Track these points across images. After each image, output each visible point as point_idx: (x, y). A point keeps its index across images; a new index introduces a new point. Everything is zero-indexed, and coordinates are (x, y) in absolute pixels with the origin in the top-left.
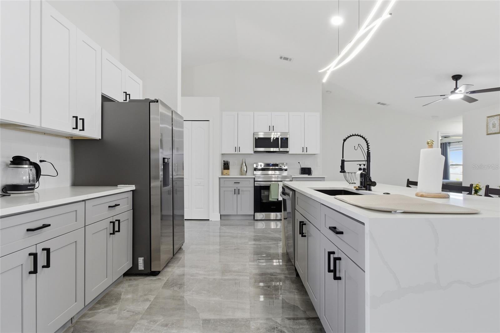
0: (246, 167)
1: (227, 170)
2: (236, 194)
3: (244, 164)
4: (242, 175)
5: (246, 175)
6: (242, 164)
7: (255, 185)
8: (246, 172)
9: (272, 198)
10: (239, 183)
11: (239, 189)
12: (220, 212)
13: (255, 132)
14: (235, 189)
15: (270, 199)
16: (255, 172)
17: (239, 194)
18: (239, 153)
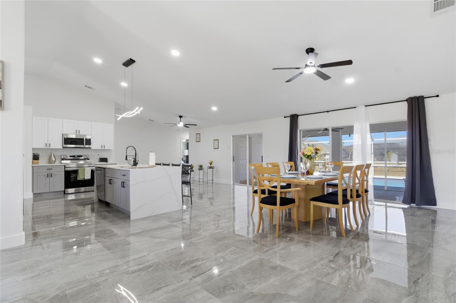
0: (54, 158)
1: (37, 161)
2: (49, 178)
3: (53, 156)
4: (50, 163)
5: (54, 163)
6: (51, 156)
7: (66, 170)
8: (55, 161)
9: (80, 177)
10: (52, 169)
11: (51, 174)
12: (33, 192)
13: (63, 133)
14: (48, 174)
15: (78, 179)
16: (63, 162)
17: (51, 177)
18: (49, 148)
